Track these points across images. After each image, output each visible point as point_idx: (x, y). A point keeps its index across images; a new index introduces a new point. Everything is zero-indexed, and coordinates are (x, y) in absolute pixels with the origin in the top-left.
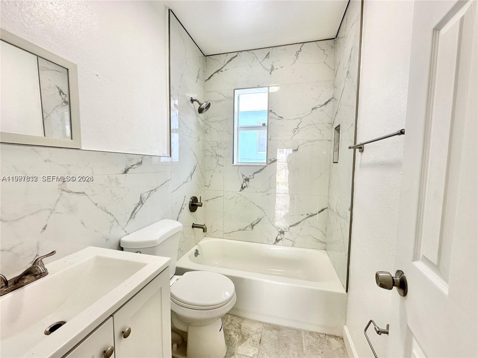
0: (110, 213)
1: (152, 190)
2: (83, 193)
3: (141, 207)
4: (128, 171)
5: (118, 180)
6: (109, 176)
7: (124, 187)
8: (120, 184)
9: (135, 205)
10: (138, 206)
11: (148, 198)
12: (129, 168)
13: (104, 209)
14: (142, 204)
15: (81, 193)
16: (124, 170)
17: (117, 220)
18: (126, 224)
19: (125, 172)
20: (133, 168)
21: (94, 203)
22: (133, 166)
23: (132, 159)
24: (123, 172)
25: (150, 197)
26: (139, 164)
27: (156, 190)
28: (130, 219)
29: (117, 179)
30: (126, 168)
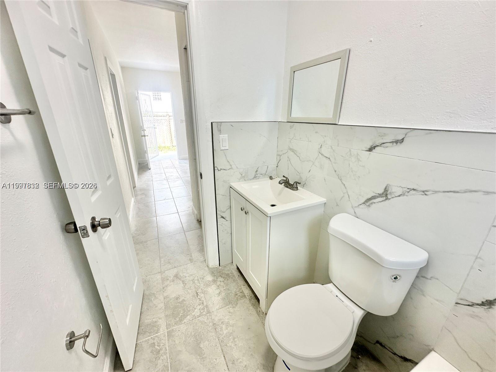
0: (344, 185)
1: (414, 190)
2: (329, 158)
3: (383, 201)
4: (374, 149)
5: (359, 157)
6: (350, 150)
7: (364, 166)
8: (361, 161)
9: (374, 192)
10: (377, 197)
11: (401, 197)
12: (377, 146)
13: (340, 178)
14: (386, 199)
15: (328, 158)
16: (369, 147)
17: (348, 195)
18: (357, 205)
19: (370, 150)
20: (384, 147)
21: (334, 169)
22: (384, 143)
23: (385, 135)
24: (367, 149)
25: (405, 197)
26: (397, 143)
27: (427, 193)
28: (363, 205)
29: (358, 154)
30: (372, 145)
